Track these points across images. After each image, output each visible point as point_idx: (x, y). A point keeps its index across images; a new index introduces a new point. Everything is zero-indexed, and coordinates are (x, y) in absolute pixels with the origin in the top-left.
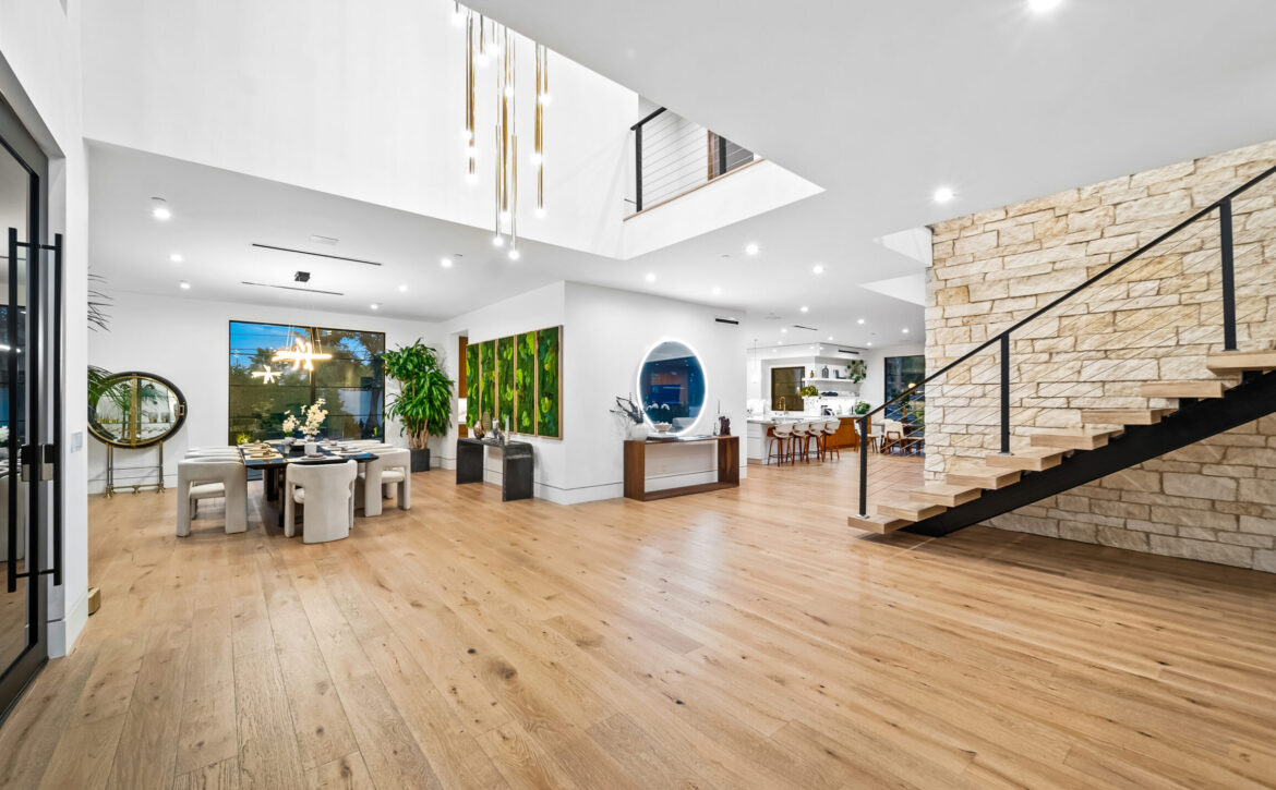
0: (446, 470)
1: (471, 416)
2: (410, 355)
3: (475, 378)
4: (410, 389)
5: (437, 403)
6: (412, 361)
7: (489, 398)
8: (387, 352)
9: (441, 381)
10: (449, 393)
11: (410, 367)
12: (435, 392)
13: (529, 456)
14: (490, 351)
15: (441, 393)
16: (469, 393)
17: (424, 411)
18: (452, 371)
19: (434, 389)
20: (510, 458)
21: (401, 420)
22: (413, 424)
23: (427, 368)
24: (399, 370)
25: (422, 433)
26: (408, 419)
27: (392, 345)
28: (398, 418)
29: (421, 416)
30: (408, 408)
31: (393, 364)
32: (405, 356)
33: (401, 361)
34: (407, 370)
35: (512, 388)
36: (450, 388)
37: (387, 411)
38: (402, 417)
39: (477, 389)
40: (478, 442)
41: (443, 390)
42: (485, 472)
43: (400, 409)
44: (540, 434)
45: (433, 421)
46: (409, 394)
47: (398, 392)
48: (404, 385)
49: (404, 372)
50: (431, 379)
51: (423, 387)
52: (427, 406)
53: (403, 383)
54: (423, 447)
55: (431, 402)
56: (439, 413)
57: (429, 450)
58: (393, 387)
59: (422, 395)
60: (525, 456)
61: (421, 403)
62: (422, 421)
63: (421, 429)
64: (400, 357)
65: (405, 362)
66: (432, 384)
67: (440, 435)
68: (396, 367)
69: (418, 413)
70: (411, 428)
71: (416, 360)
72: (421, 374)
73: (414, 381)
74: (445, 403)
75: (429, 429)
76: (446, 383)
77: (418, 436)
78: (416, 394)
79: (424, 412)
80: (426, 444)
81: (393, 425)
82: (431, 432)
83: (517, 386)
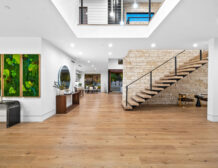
13: (18, 106)
83: (5, 76)
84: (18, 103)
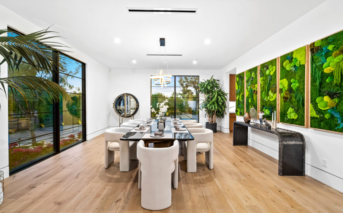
0: (224, 133)
1: (239, 110)
2: (209, 83)
3: (242, 90)
4: (209, 98)
5: (220, 104)
6: (210, 85)
7: (252, 100)
8: (200, 83)
9: (221, 94)
10: (226, 99)
11: (209, 88)
12: (220, 99)
13: (301, 143)
14: (253, 74)
15: (222, 99)
16: (237, 99)
17: (215, 106)
18: (226, 89)
19: (219, 97)
20: (285, 143)
21: (205, 111)
22: (210, 112)
23: (216, 88)
24: (205, 90)
25: (214, 116)
26: (208, 110)
27: (201, 80)
28: (204, 109)
29: (213, 109)
30: (208, 105)
31: (202, 88)
32: (207, 83)
33: (205, 85)
34: (208, 89)
35: (275, 92)
36: (226, 97)
37: (200, 107)
38: (206, 109)
39: (243, 96)
40: (246, 125)
41: (223, 97)
42: (248, 140)
43: (205, 106)
44: (311, 126)
45: (218, 111)
46: (209, 100)
47: (204, 99)
48: (207, 96)
49: (206, 90)
50: (218, 93)
51: (214, 96)
52: (216, 105)
53: (206, 95)
54: (214, 122)
55: (217, 103)
56: (222, 109)
57: (216, 124)
58: (202, 97)
59: (214, 100)
60: (298, 143)
61: (213, 103)
62: (214, 111)
63: (213, 115)
64: (205, 84)
65: (207, 87)
66: (218, 95)
67: (222, 117)
68: (203, 89)
69: (212, 108)
70: (209, 114)
71: (211, 85)
72: (213, 91)
73: (211, 94)
74: (223, 103)
75: (217, 115)
76: (224, 94)
77: (212, 117)
78: (211, 100)
79: (215, 108)
80: (215, 121)
81: (202, 112)
82: (218, 116)
83: (281, 90)
84: (300, 137)
